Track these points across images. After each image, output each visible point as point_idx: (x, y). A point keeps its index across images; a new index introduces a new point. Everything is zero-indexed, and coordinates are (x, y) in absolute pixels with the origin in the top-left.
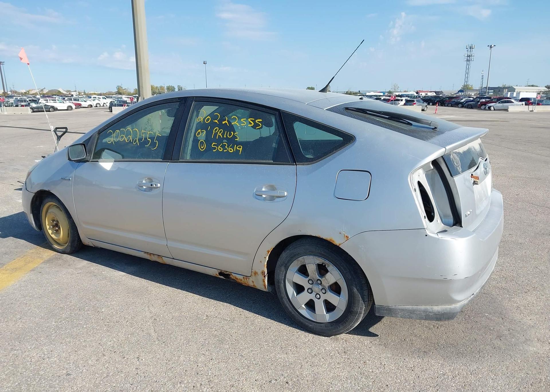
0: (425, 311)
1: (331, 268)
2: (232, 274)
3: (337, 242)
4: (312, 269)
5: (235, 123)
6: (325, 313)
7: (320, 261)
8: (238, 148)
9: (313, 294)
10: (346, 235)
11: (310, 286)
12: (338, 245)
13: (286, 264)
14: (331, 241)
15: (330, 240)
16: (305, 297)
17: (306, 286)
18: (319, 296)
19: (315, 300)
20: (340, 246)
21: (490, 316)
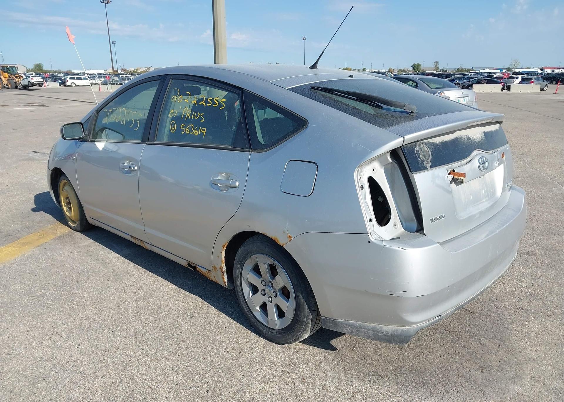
0: (373, 330)
1: (280, 270)
2: (198, 266)
3: (281, 241)
4: (264, 268)
5: (203, 102)
6: (276, 319)
7: (270, 261)
8: (202, 131)
9: (267, 296)
10: (289, 235)
11: (263, 287)
12: (282, 245)
13: (241, 262)
14: (276, 241)
15: (275, 239)
16: (259, 298)
17: (260, 287)
18: (271, 299)
19: (268, 304)
20: (284, 247)
21: (485, 341)
